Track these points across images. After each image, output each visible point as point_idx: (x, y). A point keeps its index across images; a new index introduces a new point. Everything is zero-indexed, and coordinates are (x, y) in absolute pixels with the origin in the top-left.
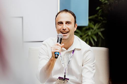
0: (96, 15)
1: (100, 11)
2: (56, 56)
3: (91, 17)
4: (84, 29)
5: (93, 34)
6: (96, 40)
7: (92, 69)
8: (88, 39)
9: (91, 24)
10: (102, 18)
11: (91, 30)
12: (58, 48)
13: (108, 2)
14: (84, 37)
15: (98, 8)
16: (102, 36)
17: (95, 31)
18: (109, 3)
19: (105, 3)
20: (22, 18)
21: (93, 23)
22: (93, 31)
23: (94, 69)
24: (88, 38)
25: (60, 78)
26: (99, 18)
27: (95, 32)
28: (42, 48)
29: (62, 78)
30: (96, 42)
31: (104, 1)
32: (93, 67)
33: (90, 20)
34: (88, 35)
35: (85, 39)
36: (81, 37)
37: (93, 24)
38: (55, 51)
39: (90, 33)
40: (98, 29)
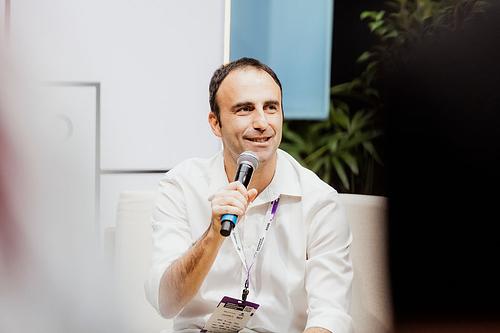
0: (356, 82)
1: (370, 66)
2: (224, 226)
3: (338, 89)
4: (315, 128)
5: (344, 150)
6: (354, 169)
7: (343, 268)
8: (327, 165)
9: (340, 111)
10: (376, 93)
11: (340, 135)
12: (236, 202)
13: (400, 35)
14: (313, 157)
15: (365, 56)
16: (376, 157)
17: (352, 136)
18: (402, 41)
19: (391, 40)
20: (98, 86)
21: (346, 107)
22: (347, 137)
23: (348, 270)
24: (326, 161)
25: (227, 301)
26: (368, 91)
27: (353, 142)
28: (164, 195)
29: (235, 301)
30: (355, 175)
31: (386, 33)
32: (344, 261)
33: (335, 99)
34: (327, 153)
35: (317, 166)
36: (303, 157)
37: (345, 112)
38: (224, 209)
39: (333, 146)
40: (364, 129)
